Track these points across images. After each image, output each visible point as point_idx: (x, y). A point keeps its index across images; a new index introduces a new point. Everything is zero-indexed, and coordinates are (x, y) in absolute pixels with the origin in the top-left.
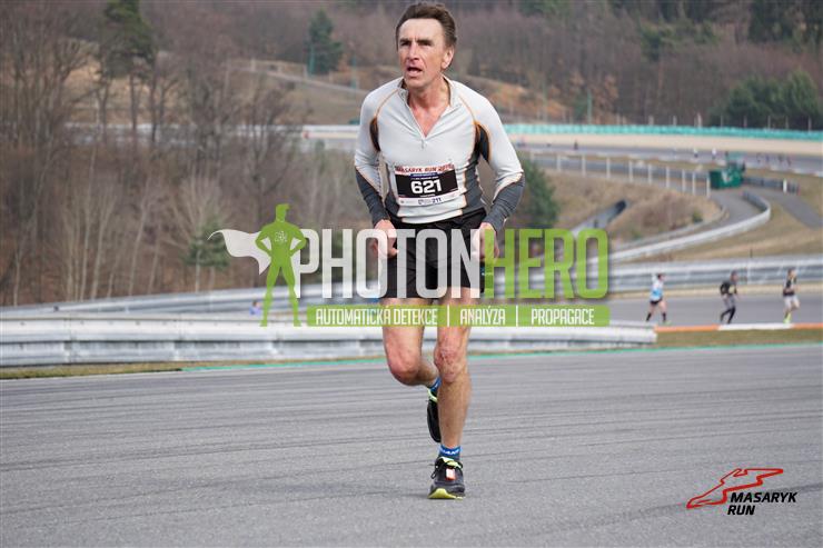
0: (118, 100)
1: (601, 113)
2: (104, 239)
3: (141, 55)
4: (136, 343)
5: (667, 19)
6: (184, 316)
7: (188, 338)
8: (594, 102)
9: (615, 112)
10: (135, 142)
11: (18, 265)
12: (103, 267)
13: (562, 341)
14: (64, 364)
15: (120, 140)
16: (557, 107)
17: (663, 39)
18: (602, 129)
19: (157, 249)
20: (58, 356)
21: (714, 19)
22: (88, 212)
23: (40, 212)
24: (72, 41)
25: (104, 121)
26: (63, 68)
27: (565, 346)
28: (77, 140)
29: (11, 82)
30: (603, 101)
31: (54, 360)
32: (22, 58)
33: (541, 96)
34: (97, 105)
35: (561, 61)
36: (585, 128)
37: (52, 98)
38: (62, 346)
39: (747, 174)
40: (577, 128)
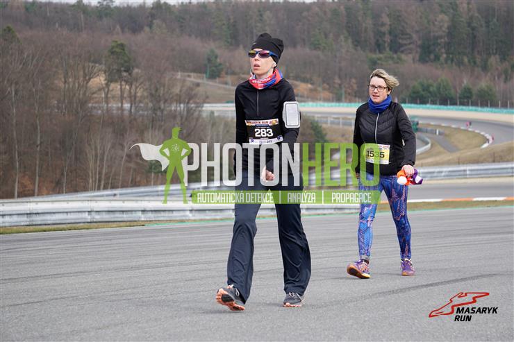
0: (113, 93)
1: (349, 97)
2: (107, 160)
3: (125, 71)
4: (123, 211)
5: (380, 52)
6: (147, 198)
7: (148, 209)
8: (345, 92)
9: (355, 96)
10: (122, 114)
11: (65, 173)
12: (106, 175)
13: (331, 209)
14: (88, 222)
15: (115, 112)
16: (327, 94)
17: (379, 62)
18: (349, 104)
19: (132, 165)
20: (85, 218)
21: (402, 52)
22: (99, 147)
23: (76, 148)
24: (91, 64)
25: (107, 103)
26: (87, 78)
27: (332, 211)
28: (94, 112)
29: (62, 85)
30: (350, 91)
31: (83, 221)
32: (67, 73)
33: (320, 89)
34: (103, 95)
35: (329, 72)
36: (341, 104)
37: (81, 92)
38: (87, 213)
39: (419, 126)
40: (337, 104)
